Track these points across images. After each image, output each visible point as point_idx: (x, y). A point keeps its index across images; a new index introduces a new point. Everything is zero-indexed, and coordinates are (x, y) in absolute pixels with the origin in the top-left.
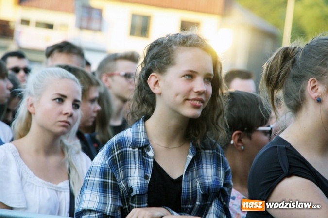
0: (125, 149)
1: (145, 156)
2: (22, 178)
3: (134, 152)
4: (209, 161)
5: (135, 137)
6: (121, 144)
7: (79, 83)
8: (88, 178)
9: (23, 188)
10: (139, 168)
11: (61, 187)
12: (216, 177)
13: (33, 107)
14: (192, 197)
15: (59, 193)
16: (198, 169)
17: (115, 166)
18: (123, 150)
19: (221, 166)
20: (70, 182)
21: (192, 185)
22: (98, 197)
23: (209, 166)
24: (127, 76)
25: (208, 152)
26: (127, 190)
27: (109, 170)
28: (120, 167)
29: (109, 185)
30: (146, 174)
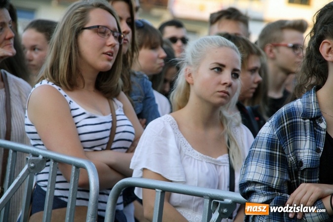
0: (295, 120)
1: (317, 128)
2: (180, 151)
3: (305, 123)
5: (306, 107)
6: (291, 114)
7: (238, 51)
8: (254, 149)
9: (181, 161)
10: (310, 140)
11: (220, 161)
13: (192, 77)
15: (218, 167)
17: (284, 137)
18: (293, 120)
20: (229, 156)
22: (264, 169)
24: (295, 47)
26: (297, 163)
27: (277, 142)
28: (289, 139)
29: (276, 157)
30: (318, 147)
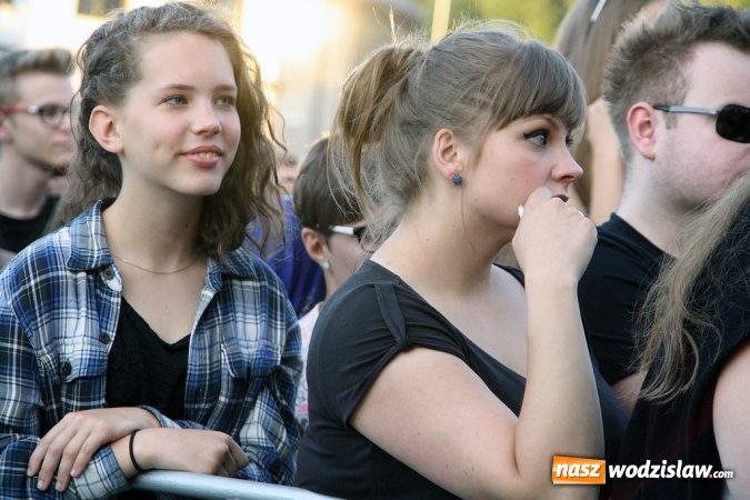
1: (102, 291)
4: (250, 305)
6: (45, 261)
10: (87, 317)
12: (266, 342)
14: (210, 385)
16: (224, 323)
17: (28, 311)
19: (279, 318)
21: (210, 359)
23: (250, 318)
25: (248, 287)
26: (58, 367)
27: (14, 322)
28: (41, 315)
29: (11, 355)
30: (103, 331)
